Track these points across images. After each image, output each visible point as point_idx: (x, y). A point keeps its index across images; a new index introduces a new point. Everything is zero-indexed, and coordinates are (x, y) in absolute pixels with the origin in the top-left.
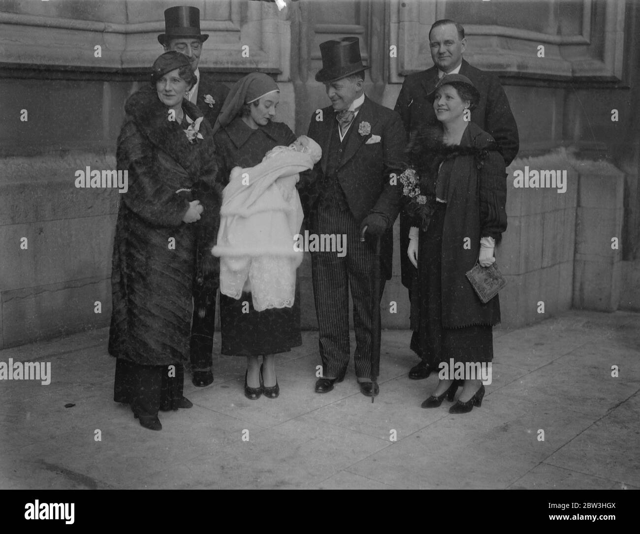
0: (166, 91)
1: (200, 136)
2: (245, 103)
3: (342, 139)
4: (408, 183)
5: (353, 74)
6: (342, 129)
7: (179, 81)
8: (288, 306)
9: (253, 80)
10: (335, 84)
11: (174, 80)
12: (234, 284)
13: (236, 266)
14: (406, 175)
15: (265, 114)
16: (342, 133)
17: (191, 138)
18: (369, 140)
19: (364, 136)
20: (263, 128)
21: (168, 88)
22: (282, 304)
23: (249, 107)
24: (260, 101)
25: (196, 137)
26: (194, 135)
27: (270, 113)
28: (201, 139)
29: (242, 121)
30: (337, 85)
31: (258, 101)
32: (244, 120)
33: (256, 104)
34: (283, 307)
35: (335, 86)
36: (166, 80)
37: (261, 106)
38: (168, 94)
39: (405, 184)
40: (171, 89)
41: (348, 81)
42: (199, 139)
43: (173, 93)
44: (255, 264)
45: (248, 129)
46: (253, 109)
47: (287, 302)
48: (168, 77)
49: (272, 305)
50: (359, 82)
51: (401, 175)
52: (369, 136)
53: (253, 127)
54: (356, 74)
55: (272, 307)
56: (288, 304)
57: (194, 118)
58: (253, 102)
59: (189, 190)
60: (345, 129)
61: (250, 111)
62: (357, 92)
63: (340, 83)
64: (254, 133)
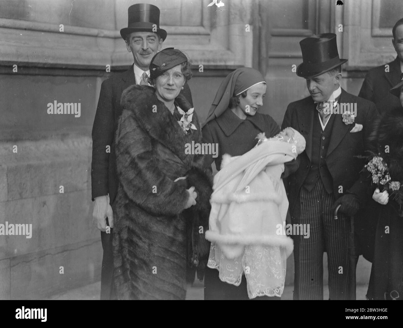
0: (169, 85)
1: (194, 127)
2: (234, 95)
3: (323, 128)
4: (376, 171)
5: (332, 69)
6: (324, 118)
7: (180, 76)
8: (278, 296)
9: (240, 73)
10: (316, 79)
11: (176, 75)
12: (233, 271)
13: (232, 253)
14: (374, 163)
15: (253, 104)
16: (324, 122)
17: (185, 129)
18: (354, 128)
19: (349, 125)
20: (250, 119)
21: (171, 83)
22: (272, 292)
23: (238, 99)
24: (248, 92)
25: (190, 128)
26: (188, 127)
27: (258, 103)
28: (195, 130)
29: (232, 111)
30: (318, 79)
31: (246, 92)
32: (234, 110)
33: (244, 96)
34: (273, 295)
35: (316, 80)
36: (169, 75)
37: (249, 97)
38: (170, 88)
39: (373, 172)
40: (174, 83)
41: (328, 75)
42: (192, 130)
43: (174, 87)
44: (248, 252)
45: (237, 119)
46: (241, 100)
47: (277, 291)
48: (171, 72)
49: (263, 293)
50: (338, 75)
51: (369, 164)
52: (352, 125)
53: (242, 117)
54: (336, 69)
55: (263, 295)
56: (278, 294)
57: (186, 110)
58: (241, 94)
59: (184, 178)
60: (326, 119)
61: (239, 103)
62: (335, 85)
63: (321, 77)
64: (243, 123)
